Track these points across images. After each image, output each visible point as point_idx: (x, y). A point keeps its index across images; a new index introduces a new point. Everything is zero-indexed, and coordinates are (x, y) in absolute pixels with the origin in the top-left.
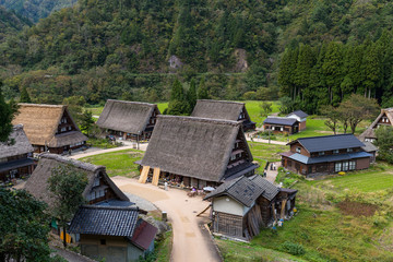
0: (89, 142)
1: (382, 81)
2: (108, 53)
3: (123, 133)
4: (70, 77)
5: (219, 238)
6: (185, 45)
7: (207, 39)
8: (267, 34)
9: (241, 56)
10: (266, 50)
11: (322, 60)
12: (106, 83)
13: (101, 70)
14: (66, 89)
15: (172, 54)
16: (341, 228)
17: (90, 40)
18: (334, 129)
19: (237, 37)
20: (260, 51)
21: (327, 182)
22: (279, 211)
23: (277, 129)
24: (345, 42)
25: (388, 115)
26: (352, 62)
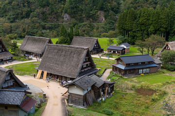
0: (14, 57)
1: (169, 28)
2: (31, 12)
3: (33, 53)
4: (11, 24)
5: (71, 106)
6: (72, 8)
7: (84, 6)
8: (115, 3)
9: (101, 15)
10: (114, 11)
11: (139, 17)
12: (30, 28)
13: (27, 21)
14: (9, 30)
15: (65, 13)
16: (135, 102)
17: (22, 5)
18: (142, 53)
19: (99, 5)
20: (111, 12)
21: (134, 79)
22: (104, 93)
23: (114, 52)
24: (155, 8)
25: (169, 45)
26: (154, 18)
